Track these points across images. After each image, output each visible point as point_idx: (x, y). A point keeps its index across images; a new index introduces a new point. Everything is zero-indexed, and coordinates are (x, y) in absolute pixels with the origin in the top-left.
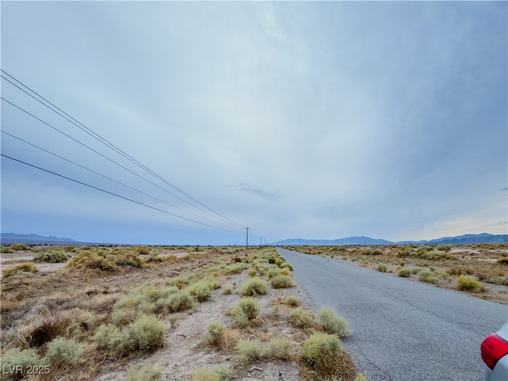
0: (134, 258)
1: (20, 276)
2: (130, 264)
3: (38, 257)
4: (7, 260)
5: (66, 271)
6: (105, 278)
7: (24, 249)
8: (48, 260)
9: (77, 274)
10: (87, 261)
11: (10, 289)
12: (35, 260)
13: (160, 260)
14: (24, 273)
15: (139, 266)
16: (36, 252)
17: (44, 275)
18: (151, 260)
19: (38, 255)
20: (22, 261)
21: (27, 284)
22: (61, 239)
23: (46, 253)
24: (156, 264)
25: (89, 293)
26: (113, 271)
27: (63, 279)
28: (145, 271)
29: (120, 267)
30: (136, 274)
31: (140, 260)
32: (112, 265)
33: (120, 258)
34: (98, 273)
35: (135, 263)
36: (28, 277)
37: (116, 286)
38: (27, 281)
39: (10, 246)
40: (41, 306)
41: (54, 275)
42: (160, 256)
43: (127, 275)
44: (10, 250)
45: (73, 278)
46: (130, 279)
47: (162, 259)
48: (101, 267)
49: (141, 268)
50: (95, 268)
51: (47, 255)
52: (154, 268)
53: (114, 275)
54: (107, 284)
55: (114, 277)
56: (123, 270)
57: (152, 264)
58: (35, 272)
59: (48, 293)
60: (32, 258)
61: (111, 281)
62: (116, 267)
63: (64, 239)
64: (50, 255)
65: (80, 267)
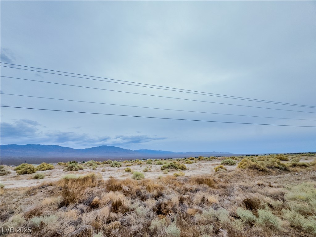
0: (279, 163)
1: (221, 171)
2: (278, 168)
3: (223, 162)
4: (212, 163)
5: (239, 170)
6: (264, 176)
7: (215, 159)
8: (227, 164)
9: (246, 172)
10: (247, 165)
11: (221, 177)
12: (222, 164)
13: (305, 166)
14: (222, 170)
15: (286, 170)
16: (220, 160)
17: (230, 171)
18: (294, 165)
19: (222, 161)
20: (217, 164)
21: (225, 175)
22: (225, 153)
23: (225, 160)
24: (302, 168)
25: (259, 185)
26: (267, 172)
27: (240, 174)
28: (294, 174)
29: (271, 170)
30: (287, 176)
31: (285, 165)
32: (264, 168)
33: (267, 163)
34: (257, 172)
35: (281, 167)
36: (225, 172)
37: (275, 183)
38: (225, 174)
39: (209, 157)
40: (238, 188)
41: (234, 171)
42: (302, 162)
43: (279, 176)
44: (211, 159)
45: (245, 174)
46: (283, 179)
47: (307, 164)
48: (257, 169)
49: (289, 171)
50: (254, 169)
51: (226, 162)
52: (301, 172)
53: (269, 174)
54: (268, 181)
55: (270, 176)
56: (274, 172)
57: (298, 169)
58: (226, 169)
59: (237, 181)
60: (220, 163)
61: (269, 178)
62: (267, 169)
63: (227, 153)
64: (227, 161)
65: (245, 168)
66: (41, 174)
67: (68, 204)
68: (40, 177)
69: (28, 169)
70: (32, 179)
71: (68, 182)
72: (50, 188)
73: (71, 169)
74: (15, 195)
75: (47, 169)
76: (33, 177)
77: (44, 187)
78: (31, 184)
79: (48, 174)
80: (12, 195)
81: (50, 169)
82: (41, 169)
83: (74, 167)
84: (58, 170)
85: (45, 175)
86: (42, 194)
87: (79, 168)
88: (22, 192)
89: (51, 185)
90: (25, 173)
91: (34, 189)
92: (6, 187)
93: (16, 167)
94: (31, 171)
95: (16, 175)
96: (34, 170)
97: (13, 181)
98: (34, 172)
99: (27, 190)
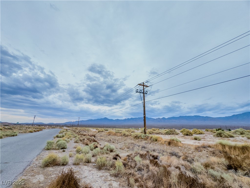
66: (198, 137)
67: (236, 169)
68: (198, 139)
69: (188, 132)
70: (193, 139)
71: (225, 148)
72: (210, 149)
73: (220, 135)
74: (189, 148)
75: (199, 134)
76: (193, 138)
77: (205, 147)
78: (194, 143)
79: (202, 137)
80: (187, 148)
81: (202, 134)
82: (195, 133)
83: (222, 134)
84: (208, 135)
85: (201, 138)
86: (207, 153)
87: (229, 136)
88: (192, 148)
89: (209, 147)
90: (187, 135)
91: (199, 147)
92: (182, 142)
93: (180, 131)
94: (190, 134)
95: (183, 135)
96: (191, 133)
97: (184, 140)
98: (192, 135)
99: (194, 147)
